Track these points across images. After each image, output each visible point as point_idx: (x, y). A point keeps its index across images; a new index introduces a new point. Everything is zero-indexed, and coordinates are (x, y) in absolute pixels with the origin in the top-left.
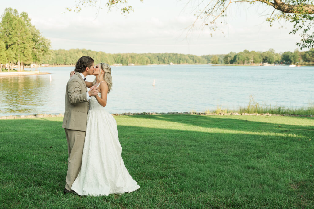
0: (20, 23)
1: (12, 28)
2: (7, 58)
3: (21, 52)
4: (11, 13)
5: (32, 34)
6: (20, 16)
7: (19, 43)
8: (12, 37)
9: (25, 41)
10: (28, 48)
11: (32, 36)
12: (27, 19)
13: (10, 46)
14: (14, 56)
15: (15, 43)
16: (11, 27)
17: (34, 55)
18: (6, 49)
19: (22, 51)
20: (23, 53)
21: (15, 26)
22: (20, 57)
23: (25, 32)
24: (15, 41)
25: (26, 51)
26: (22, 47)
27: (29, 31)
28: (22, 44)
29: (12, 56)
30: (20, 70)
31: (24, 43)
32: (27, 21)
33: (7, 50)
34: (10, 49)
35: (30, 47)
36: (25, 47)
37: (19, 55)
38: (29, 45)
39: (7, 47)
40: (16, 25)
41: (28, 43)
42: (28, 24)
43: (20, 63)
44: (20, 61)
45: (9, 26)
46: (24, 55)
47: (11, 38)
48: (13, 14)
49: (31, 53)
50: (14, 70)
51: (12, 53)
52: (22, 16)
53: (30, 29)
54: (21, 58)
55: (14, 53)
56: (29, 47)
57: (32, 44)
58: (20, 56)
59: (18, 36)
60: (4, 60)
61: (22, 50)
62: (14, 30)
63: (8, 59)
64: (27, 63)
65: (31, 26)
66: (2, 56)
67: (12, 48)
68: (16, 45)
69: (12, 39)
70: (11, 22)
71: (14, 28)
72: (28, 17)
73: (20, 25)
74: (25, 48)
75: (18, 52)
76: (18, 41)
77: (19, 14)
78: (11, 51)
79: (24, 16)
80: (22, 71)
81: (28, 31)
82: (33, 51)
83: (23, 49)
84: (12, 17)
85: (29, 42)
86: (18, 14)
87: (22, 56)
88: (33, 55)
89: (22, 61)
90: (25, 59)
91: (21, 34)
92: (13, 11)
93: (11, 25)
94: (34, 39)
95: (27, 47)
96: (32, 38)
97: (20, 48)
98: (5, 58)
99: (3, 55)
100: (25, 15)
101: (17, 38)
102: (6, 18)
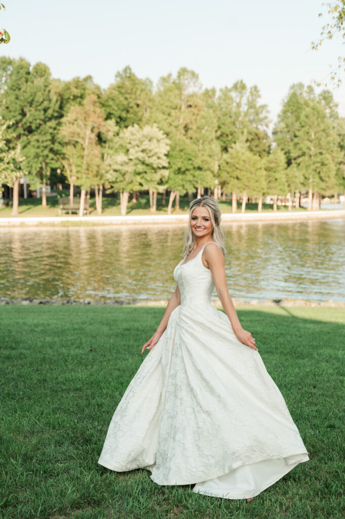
0: (316, 113)
1: (301, 123)
2: (286, 184)
3: (314, 173)
4: (301, 94)
5: (340, 135)
6: (317, 99)
7: (312, 153)
8: (300, 142)
9: (324, 149)
10: (329, 163)
11: (338, 139)
12: (331, 105)
13: (295, 159)
14: (302, 179)
15: (304, 154)
16: (298, 122)
17: (341, 177)
18: (286, 166)
19: (318, 170)
20: (319, 173)
21: (305, 119)
22: (313, 182)
23: (324, 131)
24: (305, 150)
25: (325, 169)
26: (318, 162)
27: (334, 128)
28: (318, 155)
29: (297, 181)
30: (312, 208)
31: (321, 153)
32: (330, 108)
33: (289, 169)
34: (294, 165)
35: (333, 160)
36: (323, 162)
37: (311, 176)
38: (333, 157)
39: (289, 163)
40: (307, 117)
41: (329, 154)
42: (333, 114)
43: (313, 194)
44: (313, 189)
45: (294, 119)
46: (321, 178)
47: (296, 144)
48: (305, 95)
49: (334, 173)
50: (301, 209)
51: (297, 174)
52: (321, 97)
53: (335, 125)
54: (315, 184)
55: (302, 172)
56: (331, 162)
57: (338, 156)
58: (313, 179)
59: (311, 139)
60: (281, 187)
61: (317, 168)
62: (303, 127)
63: (289, 186)
64: (327, 193)
65: (337, 118)
66: (279, 181)
67: (299, 164)
68: (306, 158)
69: (299, 146)
70: (299, 110)
71: (303, 124)
72: (332, 99)
73: (315, 118)
74: (323, 164)
75: (310, 171)
76: (310, 150)
77: (317, 95)
78: (295, 169)
79: (325, 98)
80: (316, 210)
81: (331, 128)
82: (338, 170)
83: (319, 165)
84: (302, 102)
85: (332, 151)
86: (315, 94)
87: (317, 179)
88: (339, 177)
89: (316, 190)
90: (323, 185)
91: (317, 135)
92: (305, 89)
93: (298, 118)
94: (342, 143)
95: (326, 162)
96: (339, 143)
97: (314, 163)
98: (284, 184)
99: (281, 178)
100: (327, 97)
101: (309, 144)
102: (291, 104)
